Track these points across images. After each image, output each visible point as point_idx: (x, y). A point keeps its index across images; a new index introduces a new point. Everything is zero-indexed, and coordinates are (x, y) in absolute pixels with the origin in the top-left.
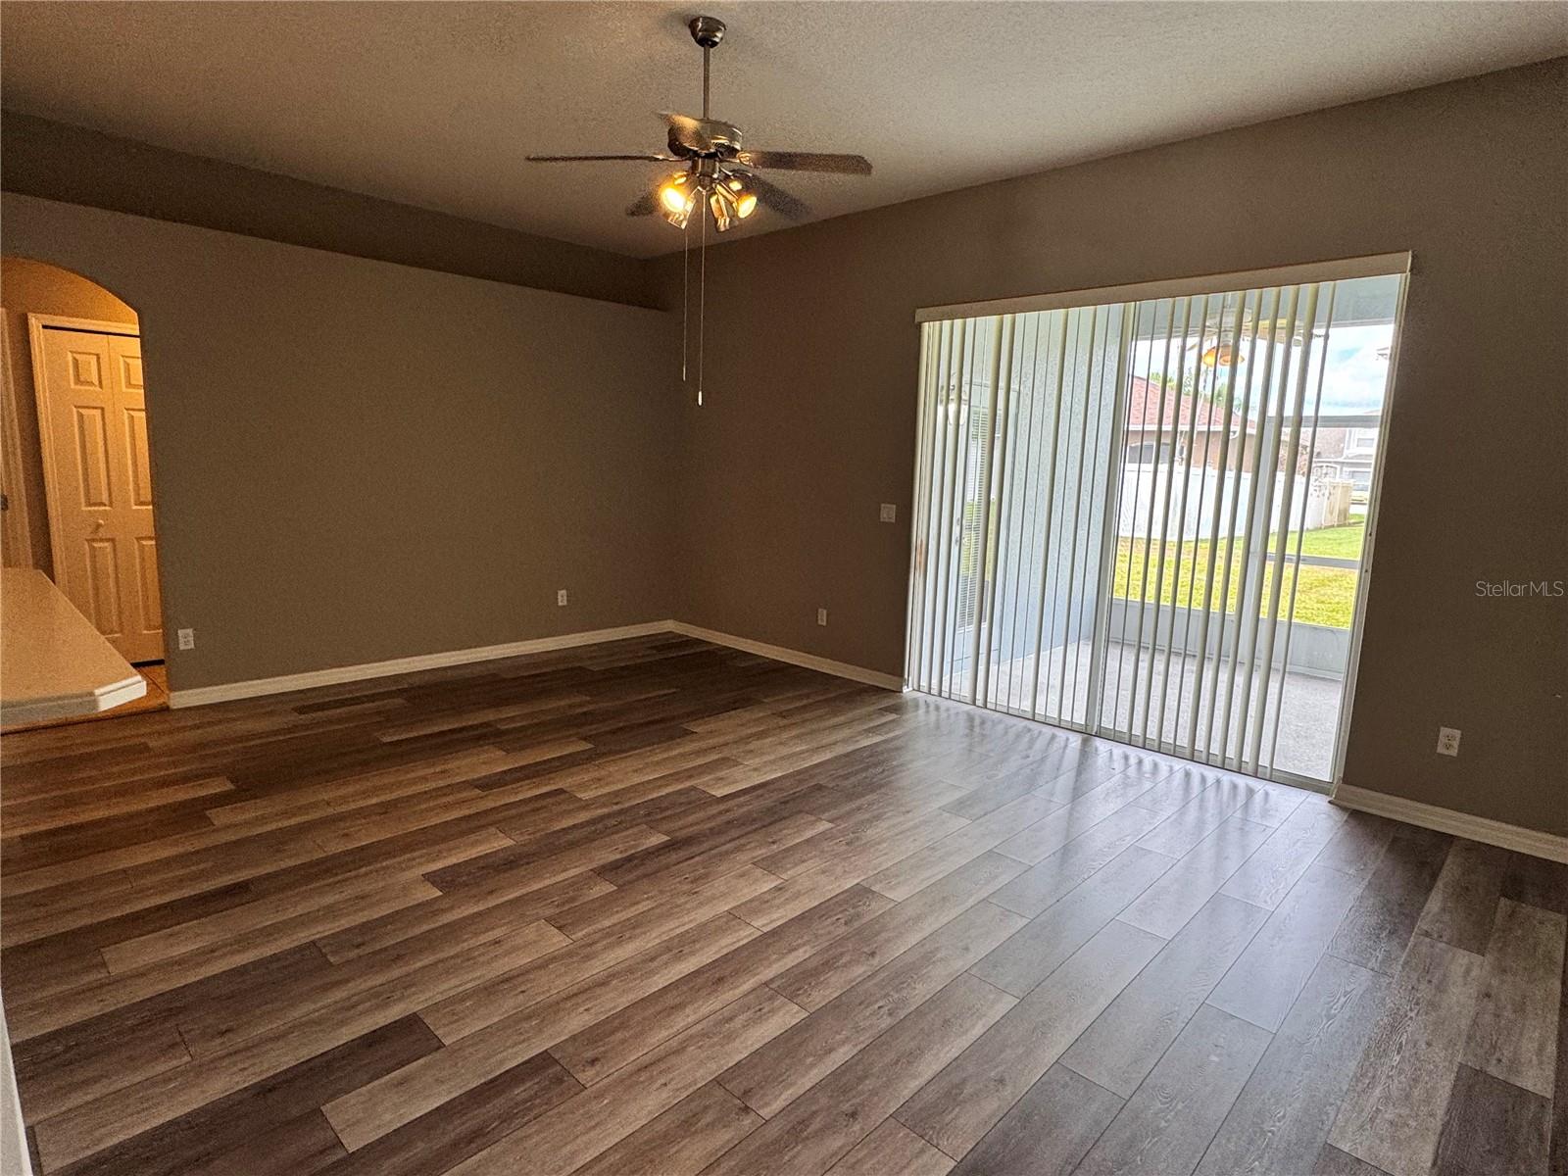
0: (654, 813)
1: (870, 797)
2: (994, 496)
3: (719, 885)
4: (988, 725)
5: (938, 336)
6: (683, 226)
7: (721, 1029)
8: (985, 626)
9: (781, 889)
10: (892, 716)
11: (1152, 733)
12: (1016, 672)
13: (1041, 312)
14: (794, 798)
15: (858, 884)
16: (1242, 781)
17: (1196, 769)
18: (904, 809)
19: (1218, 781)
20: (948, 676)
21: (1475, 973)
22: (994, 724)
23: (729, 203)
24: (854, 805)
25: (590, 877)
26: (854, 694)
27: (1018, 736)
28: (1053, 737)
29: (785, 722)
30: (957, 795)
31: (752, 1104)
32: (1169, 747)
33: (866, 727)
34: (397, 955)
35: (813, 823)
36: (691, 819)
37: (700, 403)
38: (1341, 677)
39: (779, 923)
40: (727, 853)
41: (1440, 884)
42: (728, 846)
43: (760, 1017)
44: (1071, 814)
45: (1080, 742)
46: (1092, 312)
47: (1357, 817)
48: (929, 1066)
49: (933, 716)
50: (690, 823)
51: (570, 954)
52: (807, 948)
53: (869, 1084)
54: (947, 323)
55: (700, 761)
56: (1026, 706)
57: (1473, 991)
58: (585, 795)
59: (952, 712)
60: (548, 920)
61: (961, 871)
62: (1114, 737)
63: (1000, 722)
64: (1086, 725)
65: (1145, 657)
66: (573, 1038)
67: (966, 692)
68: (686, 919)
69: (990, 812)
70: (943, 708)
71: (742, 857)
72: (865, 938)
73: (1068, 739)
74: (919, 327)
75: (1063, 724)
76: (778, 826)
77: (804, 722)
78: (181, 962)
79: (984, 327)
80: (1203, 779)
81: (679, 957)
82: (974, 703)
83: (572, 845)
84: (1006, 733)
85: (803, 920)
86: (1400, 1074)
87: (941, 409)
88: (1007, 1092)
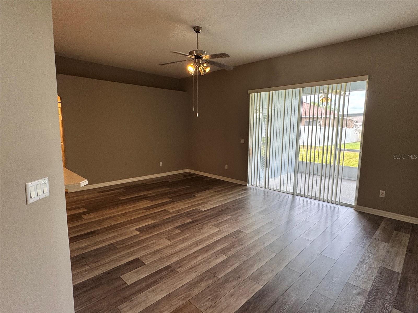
0: (188, 215)
1: (240, 210)
2: (269, 135)
3: (205, 230)
4: (269, 193)
5: (254, 97)
6: (193, 75)
7: (208, 260)
8: (267, 169)
9: (220, 231)
10: (245, 191)
11: (310, 194)
12: (276, 180)
13: (279, 91)
14: (221, 211)
15: (238, 230)
16: (332, 205)
17: (321, 203)
18: (248, 213)
19: (326, 205)
20: (259, 182)
21: (386, 247)
22: (271, 193)
23: (203, 69)
24: (236, 212)
25: (174, 229)
26: (235, 186)
27: (276, 196)
28: (285, 196)
29: (218, 193)
30: (262, 209)
31: (216, 275)
32: (314, 197)
33: (238, 194)
34: (132, 246)
35: (226, 216)
36: (196, 216)
37: (197, 116)
38: (356, 179)
39: (220, 238)
40: (206, 223)
41: (380, 228)
42: (206, 222)
43: (216, 258)
44: (289, 214)
45: (292, 196)
46: (292, 91)
47: (360, 213)
48: (256, 268)
49: (255, 191)
50: (197, 216)
51: (171, 245)
52: (227, 243)
53: (242, 271)
54: (256, 94)
55: (199, 202)
56: (278, 188)
57: (385, 251)
58: (171, 211)
59: (260, 190)
60: (166, 238)
61: (263, 227)
62: (300, 195)
63: (272, 192)
64: (294, 193)
65: (307, 176)
66: (174, 263)
67: (263, 185)
68: (197, 238)
69: (269, 213)
70: (257, 189)
71: (209, 224)
72: (240, 242)
73: (289, 196)
74: (249, 95)
75: (288, 193)
76: (218, 217)
77: (223, 193)
78: (83, 248)
79: (265, 94)
80: (323, 205)
81: (197, 245)
82: (265, 188)
83: (169, 222)
84: (273, 195)
85: (225, 237)
86: (366, 268)
87: (255, 115)
88: (274, 272)
